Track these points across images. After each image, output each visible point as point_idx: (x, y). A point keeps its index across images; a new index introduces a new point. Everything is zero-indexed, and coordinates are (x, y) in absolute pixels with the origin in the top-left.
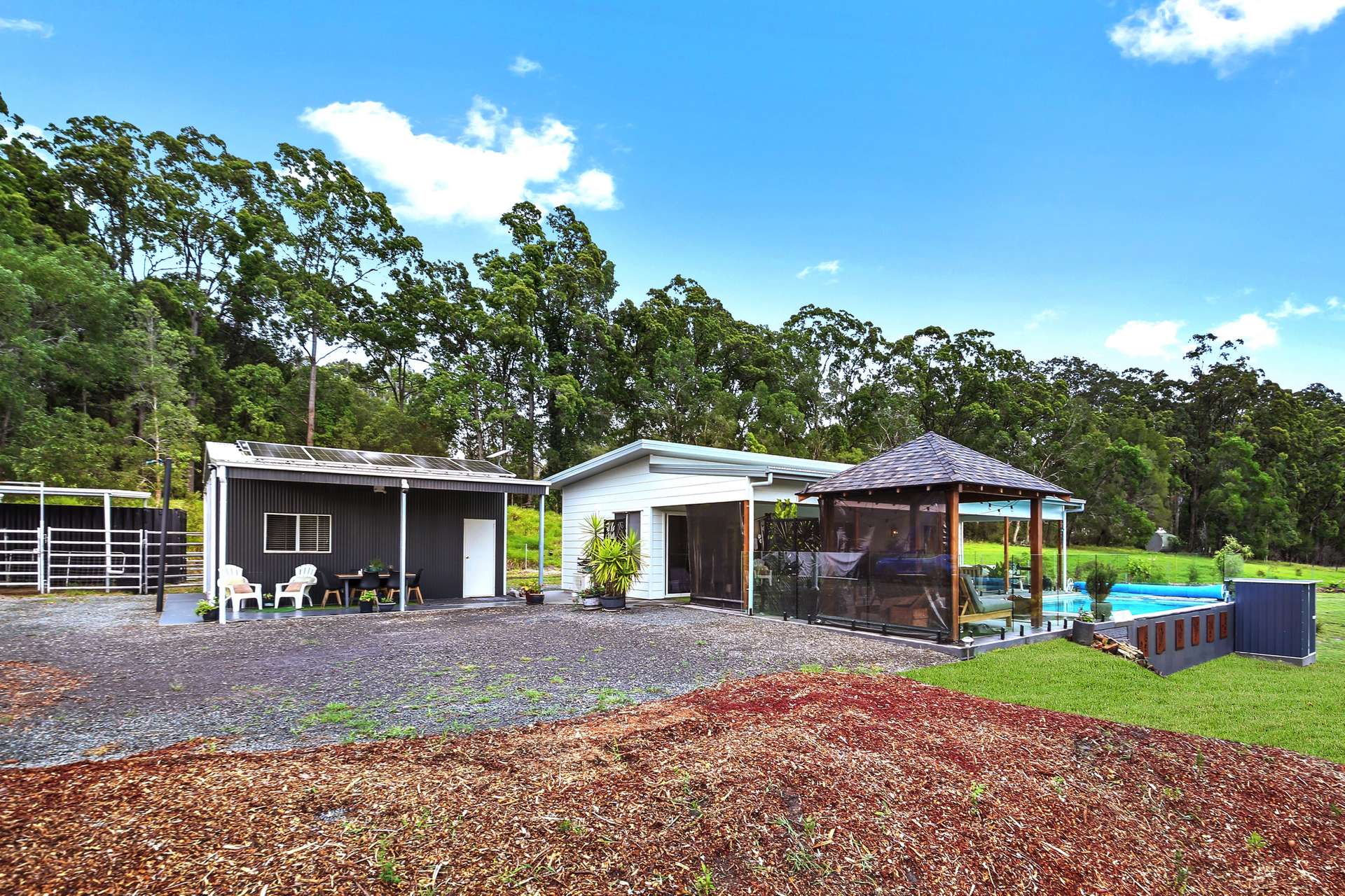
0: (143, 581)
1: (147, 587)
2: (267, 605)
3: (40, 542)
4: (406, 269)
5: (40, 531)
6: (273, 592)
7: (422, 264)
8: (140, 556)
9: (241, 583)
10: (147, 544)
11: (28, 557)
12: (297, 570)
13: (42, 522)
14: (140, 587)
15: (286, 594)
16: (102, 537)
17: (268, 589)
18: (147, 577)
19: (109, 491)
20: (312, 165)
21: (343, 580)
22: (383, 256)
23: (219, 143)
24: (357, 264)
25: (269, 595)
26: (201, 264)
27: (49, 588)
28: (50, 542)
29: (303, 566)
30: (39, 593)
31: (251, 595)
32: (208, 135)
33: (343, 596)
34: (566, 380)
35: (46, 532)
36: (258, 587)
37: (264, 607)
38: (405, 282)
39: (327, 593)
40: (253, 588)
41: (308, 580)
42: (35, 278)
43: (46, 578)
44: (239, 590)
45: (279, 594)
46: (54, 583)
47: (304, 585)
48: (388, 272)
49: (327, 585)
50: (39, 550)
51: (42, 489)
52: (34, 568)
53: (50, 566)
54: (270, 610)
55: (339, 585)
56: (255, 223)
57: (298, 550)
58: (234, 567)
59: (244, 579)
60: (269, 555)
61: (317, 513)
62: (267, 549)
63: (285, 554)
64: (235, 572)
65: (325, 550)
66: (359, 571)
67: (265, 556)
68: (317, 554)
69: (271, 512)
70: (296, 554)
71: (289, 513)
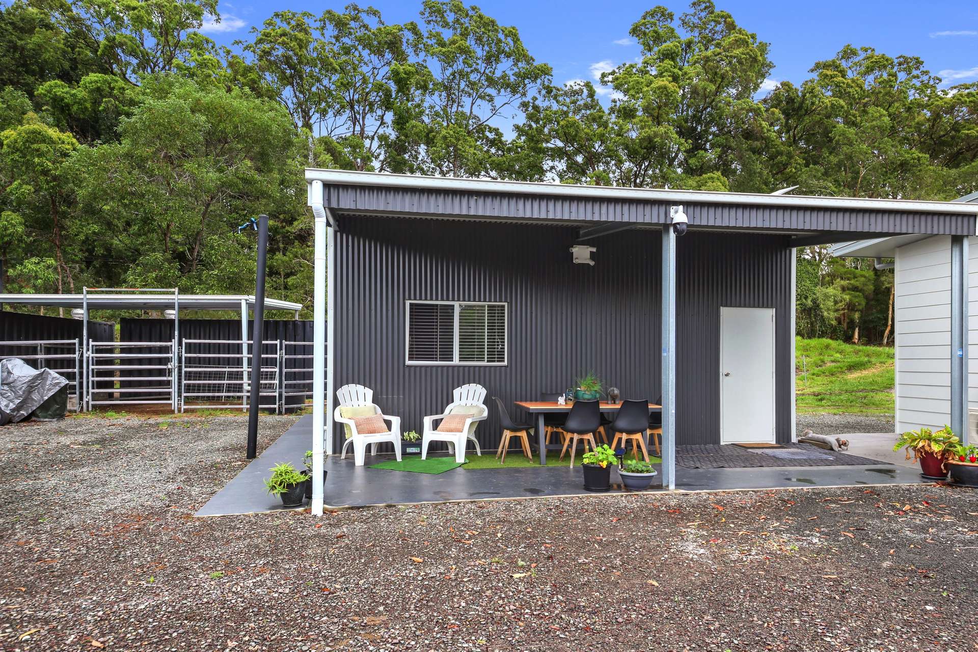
0: (280, 399)
1: (284, 407)
2: (409, 450)
3: (173, 355)
4: (535, 99)
5: (174, 343)
6: (420, 431)
7: (549, 90)
8: (277, 370)
9: (371, 414)
10: (285, 357)
11: (161, 373)
12: (457, 392)
13: (176, 333)
14: (276, 406)
15: (440, 436)
16: (238, 349)
17: (412, 424)
18: (284, 394)
19: (246, 297)
20: (450, 17)
21: (538, 414)
22: (514, 91)
23: (375, 13)
24: (491, 100)
25: (413, 435)
26: (364, 124)
27: (183, 407)
28: (184, 355)
29: (466, 387)
30: (173, 412)
31: (383, 437)
32: (366, 9)
33: (534, 440)
34: (712, 178)
35: (180, 344)
36: (396, 421)
37: (404, 454)
38: (534, 113)
39: (507, 435)
40: (389, 424)
41: (474, 411)
42: (208, 110)
43: (180, 395)
44: (365, 428)
45: (429, 435)
46: (188, 400)
47: (469, 421)
48: (518, 105)
49: (507, 421)
50: (173, 365)
51: (177, 297)
52: (168, 383)
53: (184, 382)
54: (415, 459)
55: (528, 420)
56: (405, 73)
57: (456, 361)
58: (360, 388)
59: (375, 408)
60: (413, 369)
61: (485, 301)
62: (410, 359)
63: (437, 367)
64: (361, 397)
65: (498, 361)
66: (560, 398)
67: (407, 370)
68: (485, 367)
69: (415, 299)
70: (454, 367)
71: (442, 300)
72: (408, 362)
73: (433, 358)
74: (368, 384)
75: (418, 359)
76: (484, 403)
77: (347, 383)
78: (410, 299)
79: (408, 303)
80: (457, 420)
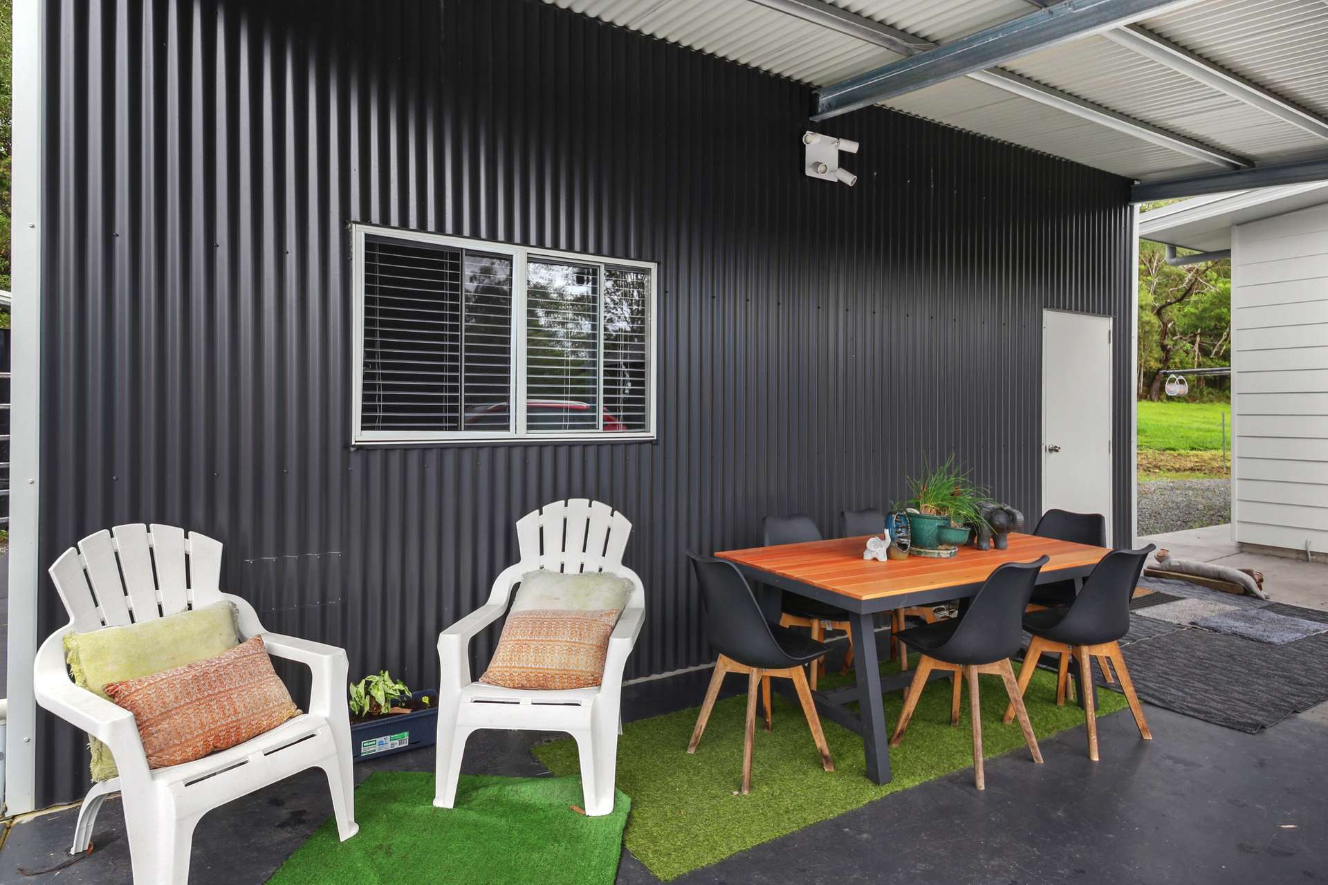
2: (371, 748)
9: (215, 641)
15: (514, 711)
25: (384, 687)
29: (554, 510)
36: (326, 662)
57: (517, 429)
58: (168, 537)
59: (233, 613)
60: (376, 459)
61: (598, 252)
62: (368, 424)
63: (460, 448)
64: (171, 572)
65: (629, 427)
66: (872, 543)
67: (356, 462)
68: (599, 445)
69: (385, 222)
70: (510, 446)
71: (475, 235)
72: (360, 436)
73: (440, 420)
74: (199, 514)
75: (390, 423)
76: (626, 562)
77: (108, 523)
78: (365, 219)
79: (359, 234)
80: (565, 637)
